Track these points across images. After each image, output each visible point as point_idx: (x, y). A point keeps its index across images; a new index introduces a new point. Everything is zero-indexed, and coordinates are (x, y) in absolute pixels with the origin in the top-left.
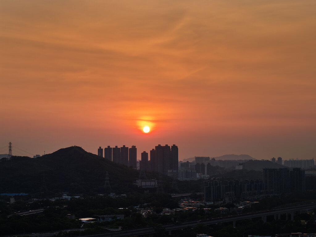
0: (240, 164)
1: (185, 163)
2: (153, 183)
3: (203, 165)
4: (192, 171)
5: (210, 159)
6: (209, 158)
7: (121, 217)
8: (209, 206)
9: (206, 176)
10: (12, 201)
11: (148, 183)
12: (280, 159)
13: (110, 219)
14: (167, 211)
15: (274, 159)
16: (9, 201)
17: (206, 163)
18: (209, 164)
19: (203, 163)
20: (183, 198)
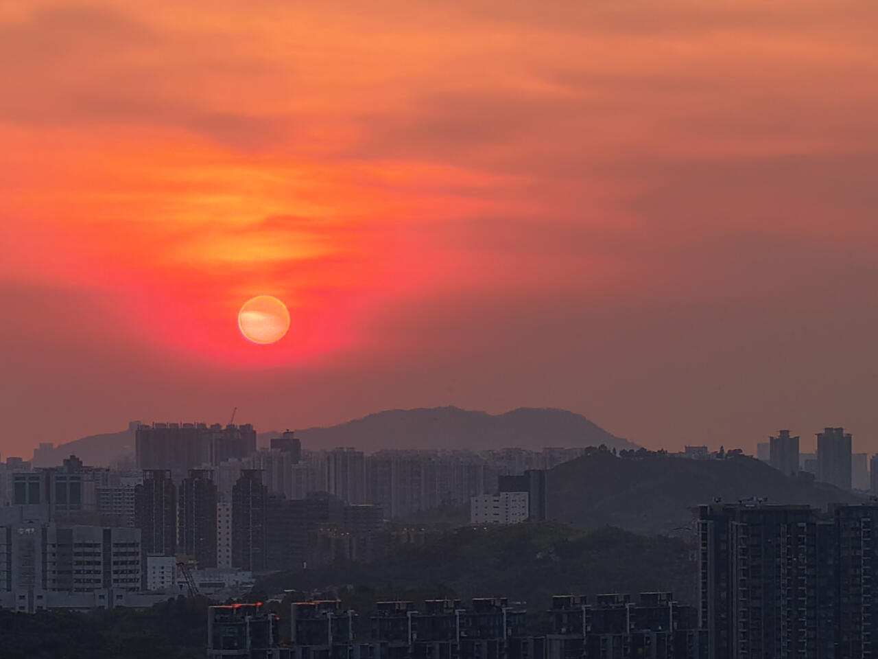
0: (509, 483)
1: (48, 471)
3: (200, 490)
4: (107, 534)
5: (262, 444)
6: (248, 432)
9: (228, 577)
12: (835, 443)
17: (226, 473)
19: (199, 473)
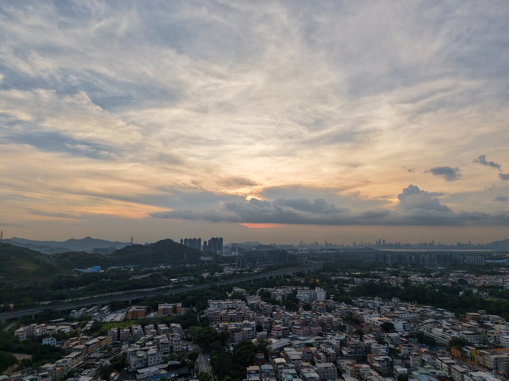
0: (255, 247)
1: (226, 246)
2: (210, 258)
3: (236, 248)
4: (230, 251)
6: (238, 243)
7: (192, 278)
8: (239, 271)
9: (237, 254)
10: (132, 270)
11: (207, 258)
12: (274, 244)
13: (187, 280)
14: (217, 274)
15: (271, 244)
16: (130, 269)
18: (238, 247)
19: (235, 246)
20: (225, 266)
